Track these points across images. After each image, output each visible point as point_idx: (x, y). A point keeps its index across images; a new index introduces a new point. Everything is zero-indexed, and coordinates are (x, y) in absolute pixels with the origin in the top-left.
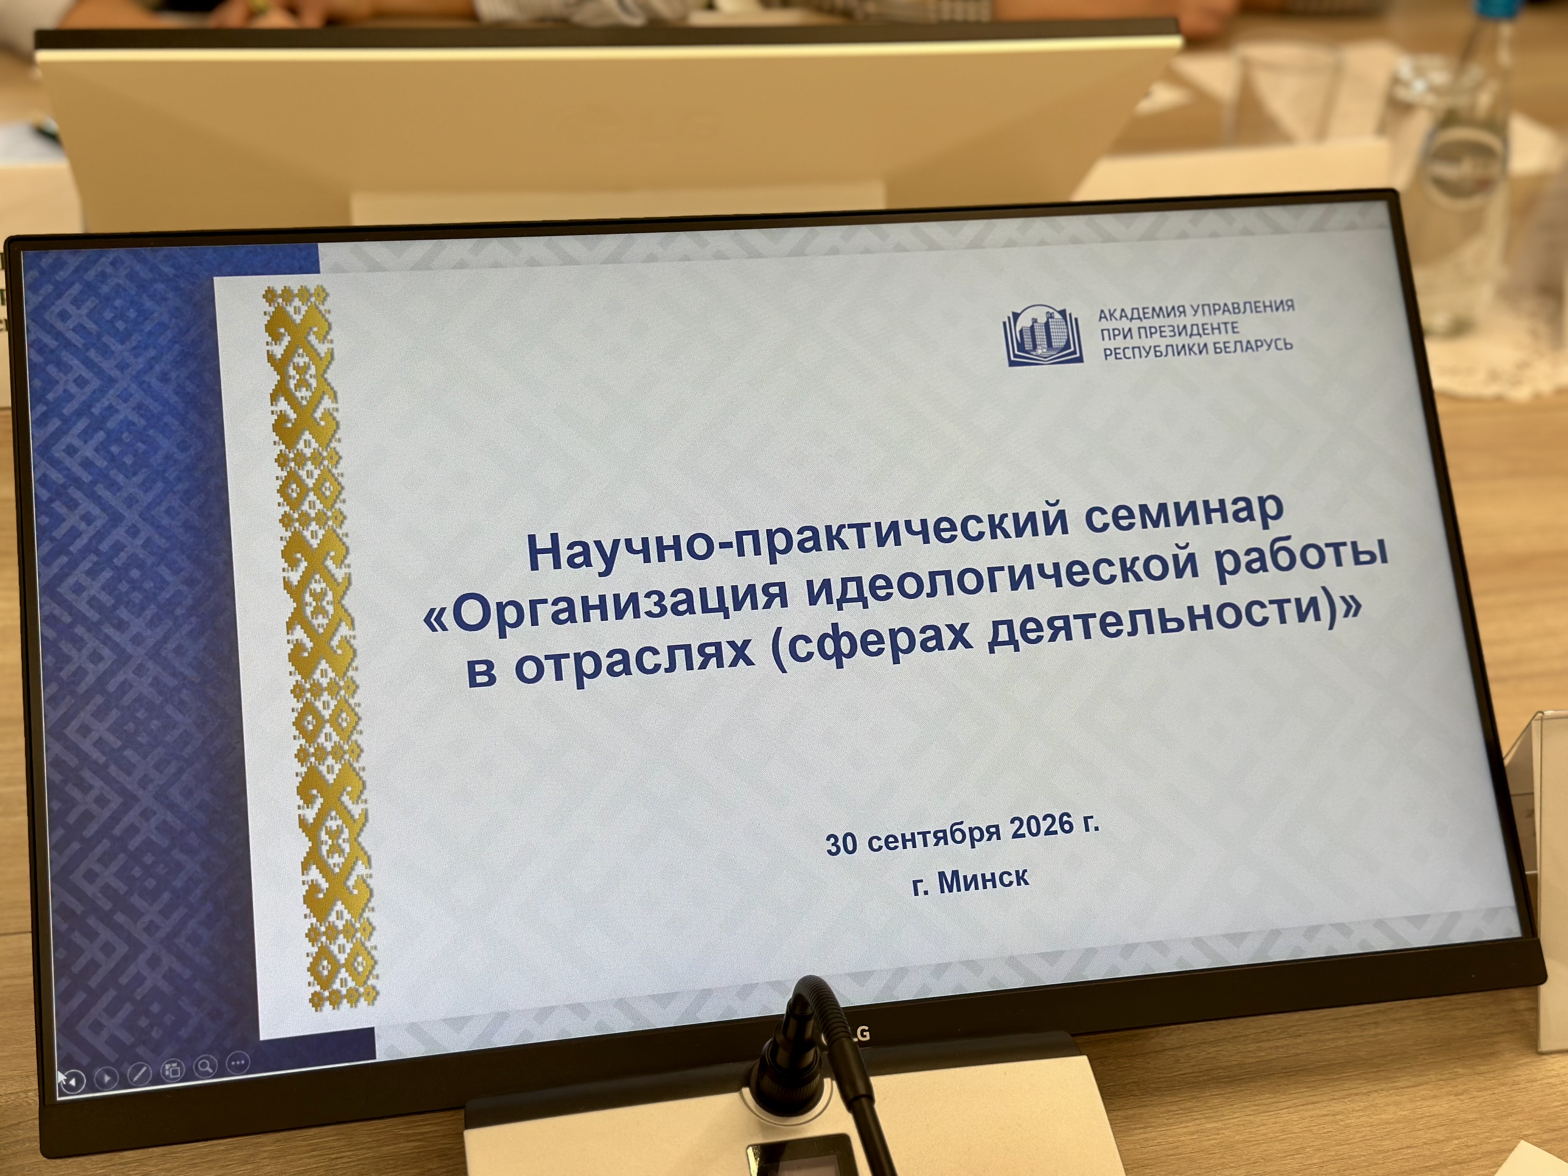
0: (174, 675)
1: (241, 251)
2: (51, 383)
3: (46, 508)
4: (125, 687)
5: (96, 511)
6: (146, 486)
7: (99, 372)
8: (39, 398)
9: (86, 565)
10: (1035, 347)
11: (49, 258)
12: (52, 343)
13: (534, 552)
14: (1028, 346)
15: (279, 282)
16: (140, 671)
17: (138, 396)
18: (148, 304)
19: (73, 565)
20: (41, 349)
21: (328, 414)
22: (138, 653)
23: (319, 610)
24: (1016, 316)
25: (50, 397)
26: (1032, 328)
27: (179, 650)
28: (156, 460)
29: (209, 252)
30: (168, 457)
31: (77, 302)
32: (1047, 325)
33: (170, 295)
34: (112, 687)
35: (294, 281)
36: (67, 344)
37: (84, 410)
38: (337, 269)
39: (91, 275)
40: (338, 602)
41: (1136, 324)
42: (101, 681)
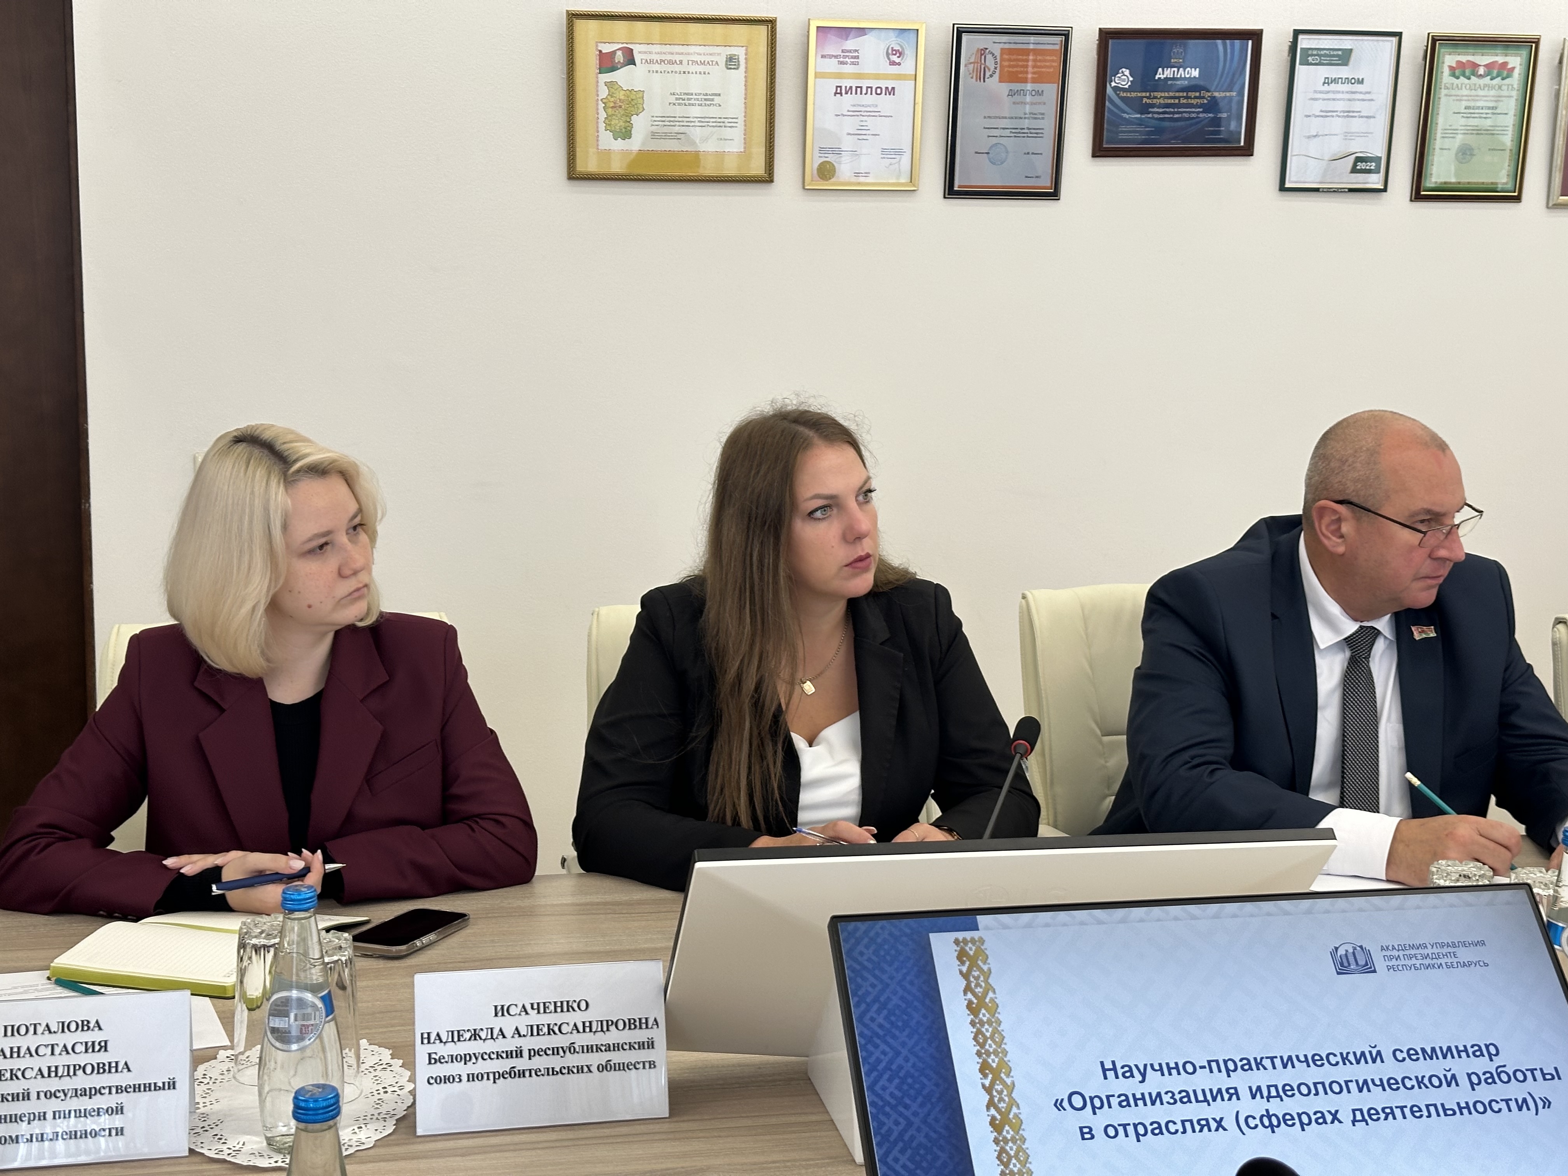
0: (935, 1132)
1: (941, 920)
2: (859, 986)
3: (864, 1047)
4: (912, 1138)
5: (888, 1049)
6: (910, 1036)
7: (882, 981)
8: (855, 994)
9: (886, 1076)
10: (1349, 965)
11: (852, 926)
12: (858, 967)
13: (1104, 1071)
14: (1346, 964)
15: (960, 935)
16: (919, 1130)
17: (901, 992)
18: (900, 947)
19: (880, 1076)
20: (853, 970)
21: (992, 1000)
22: (916, 1121)
23: (1001, 1100)
24: (1337, 949)
25: (860, 993)
26: (1346, 955)
27: (936, 1120)
28: (913, 1023)
29: (925, 921)
30: (918, 1022)
31: (867, 947)
32: (1354, 953)
33: (910, 943)
34: (906, 1138)
35: (968, 935)
36: (865, 968)
37: (876, 1000)
38: (987, 928)
39: (872, 934)
40: (1010, 1095)
41: (1401, 953)
42: (901, 1134)
